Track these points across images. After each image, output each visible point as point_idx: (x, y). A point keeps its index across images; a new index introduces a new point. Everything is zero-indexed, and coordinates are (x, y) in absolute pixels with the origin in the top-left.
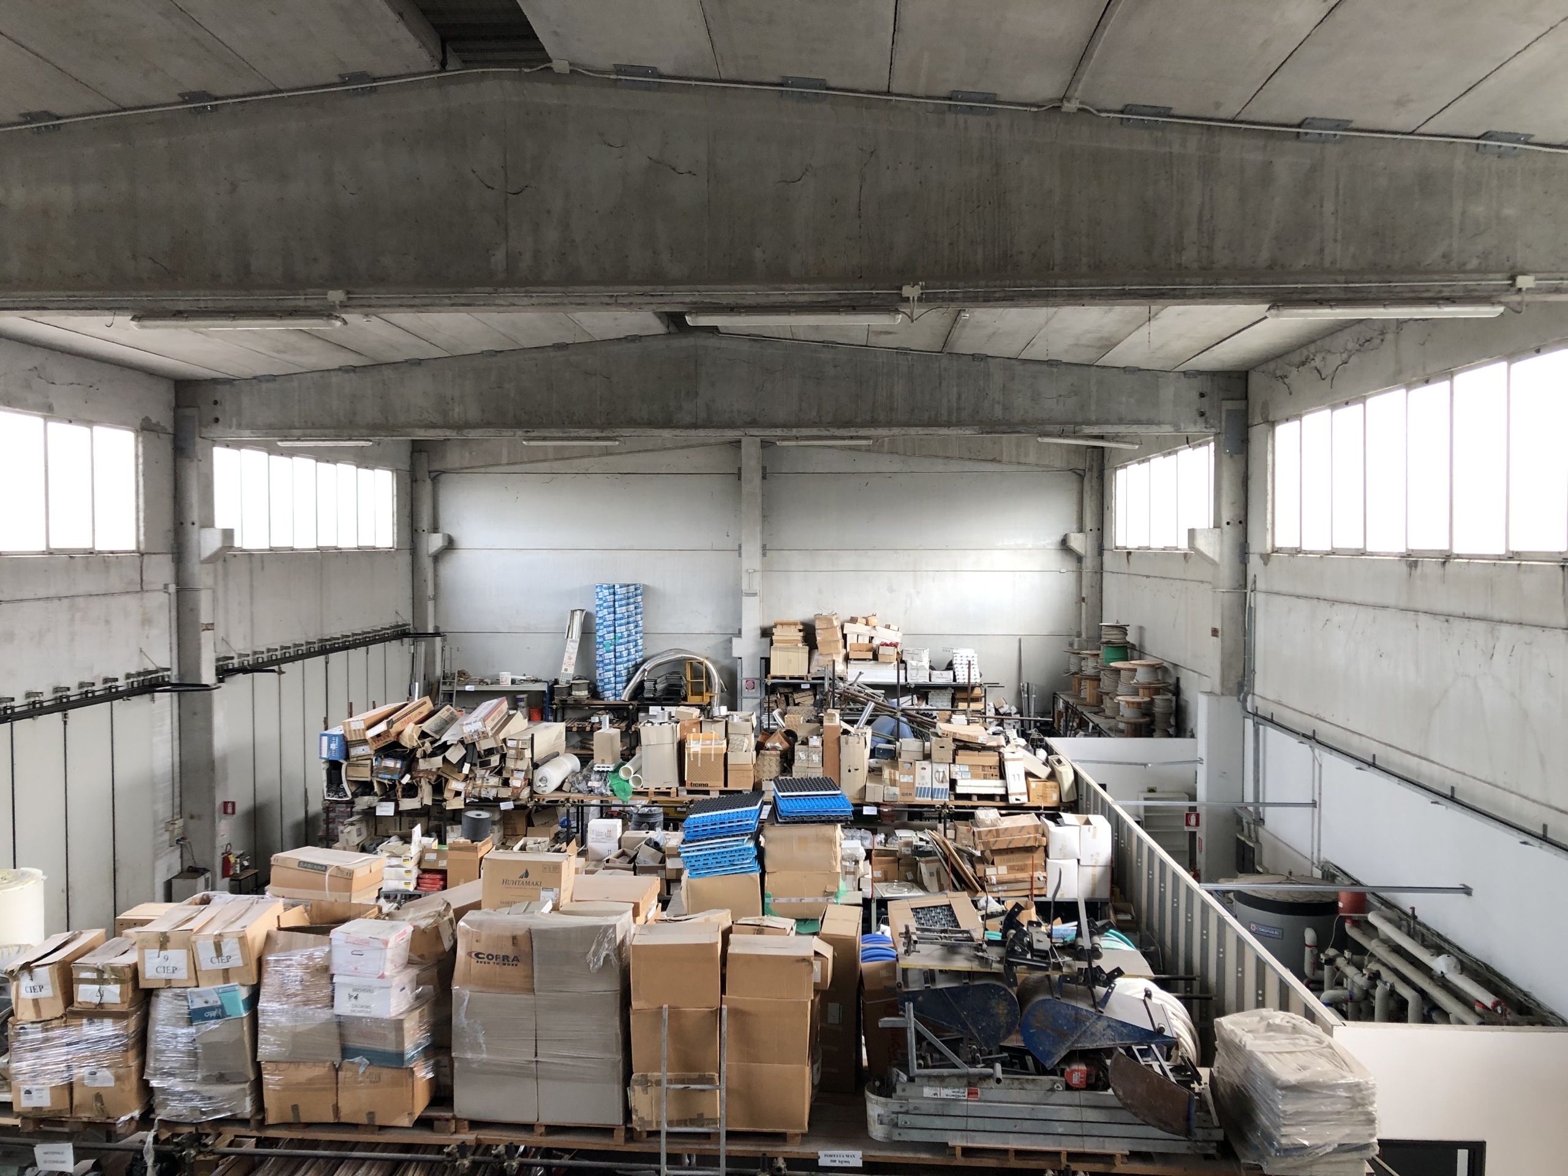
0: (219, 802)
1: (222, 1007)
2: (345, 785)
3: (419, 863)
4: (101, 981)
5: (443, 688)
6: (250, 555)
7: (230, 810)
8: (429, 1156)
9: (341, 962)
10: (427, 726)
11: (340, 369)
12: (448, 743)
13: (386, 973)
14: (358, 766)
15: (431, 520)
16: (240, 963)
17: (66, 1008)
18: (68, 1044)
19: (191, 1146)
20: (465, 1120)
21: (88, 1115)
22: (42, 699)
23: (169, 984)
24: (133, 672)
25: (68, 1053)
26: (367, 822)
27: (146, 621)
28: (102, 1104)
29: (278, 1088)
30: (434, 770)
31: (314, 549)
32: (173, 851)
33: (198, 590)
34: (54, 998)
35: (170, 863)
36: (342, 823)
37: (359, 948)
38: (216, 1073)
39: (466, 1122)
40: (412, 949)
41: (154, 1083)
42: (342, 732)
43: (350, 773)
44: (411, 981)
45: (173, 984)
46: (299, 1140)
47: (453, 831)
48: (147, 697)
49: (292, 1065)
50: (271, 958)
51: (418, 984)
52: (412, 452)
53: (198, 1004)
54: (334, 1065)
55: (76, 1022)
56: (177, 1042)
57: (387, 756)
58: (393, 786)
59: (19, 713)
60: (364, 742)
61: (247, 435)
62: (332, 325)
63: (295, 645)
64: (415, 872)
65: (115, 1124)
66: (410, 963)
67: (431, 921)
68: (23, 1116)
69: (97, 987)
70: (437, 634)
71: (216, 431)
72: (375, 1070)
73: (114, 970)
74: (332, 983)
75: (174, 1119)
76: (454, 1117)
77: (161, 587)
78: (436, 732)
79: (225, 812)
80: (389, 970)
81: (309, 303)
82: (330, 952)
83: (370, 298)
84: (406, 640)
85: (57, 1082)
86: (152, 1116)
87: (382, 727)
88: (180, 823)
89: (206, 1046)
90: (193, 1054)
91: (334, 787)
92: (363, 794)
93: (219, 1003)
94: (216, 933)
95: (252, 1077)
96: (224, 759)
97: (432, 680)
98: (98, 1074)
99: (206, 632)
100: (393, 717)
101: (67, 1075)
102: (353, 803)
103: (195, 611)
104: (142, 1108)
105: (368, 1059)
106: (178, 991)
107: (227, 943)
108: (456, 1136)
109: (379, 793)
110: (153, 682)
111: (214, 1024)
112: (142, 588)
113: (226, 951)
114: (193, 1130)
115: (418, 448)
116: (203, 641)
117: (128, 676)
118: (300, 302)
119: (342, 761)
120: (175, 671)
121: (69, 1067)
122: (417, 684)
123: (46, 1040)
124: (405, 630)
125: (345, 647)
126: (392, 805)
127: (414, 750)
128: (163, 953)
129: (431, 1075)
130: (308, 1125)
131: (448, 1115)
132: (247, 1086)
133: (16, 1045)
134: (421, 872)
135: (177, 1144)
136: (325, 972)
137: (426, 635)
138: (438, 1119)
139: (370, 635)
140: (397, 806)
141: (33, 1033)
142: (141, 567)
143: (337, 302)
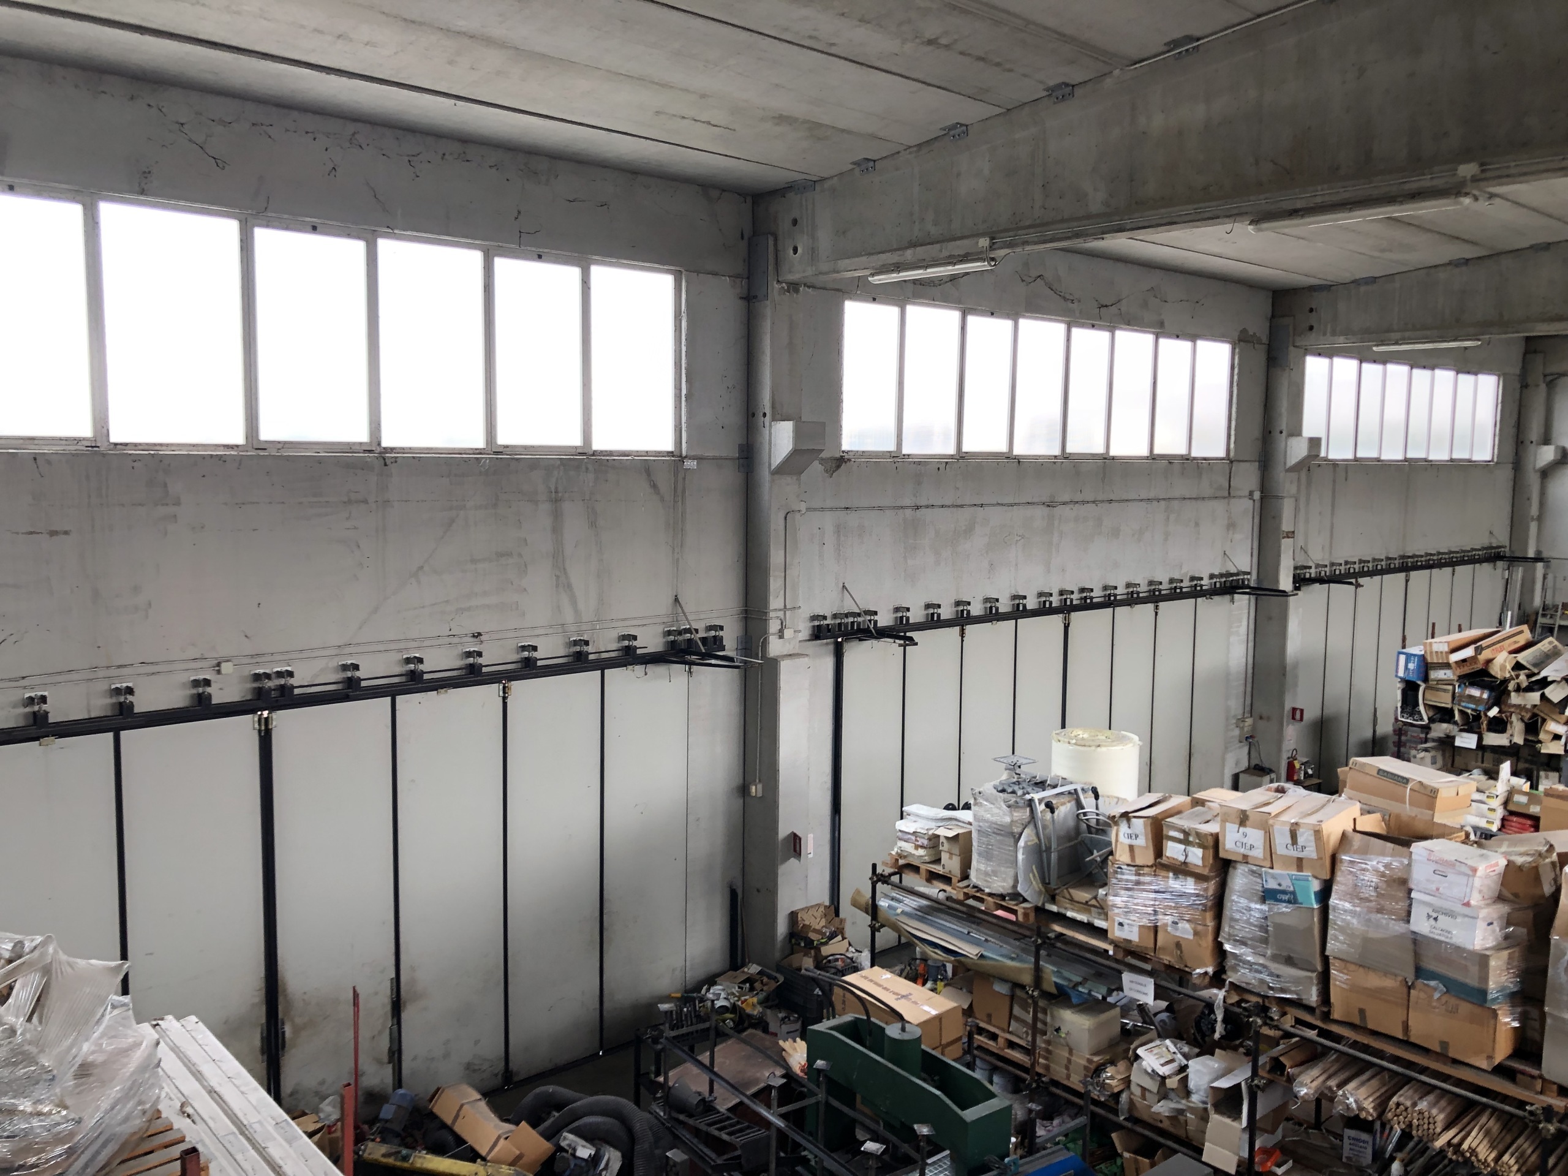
0: (1288, 707)
1: (1293, 893)
2: (1422, 708)
3: (1506, 804)
4: (1185, 842)
5: (1540, 620)
6: (1335, 464)
7: (1298, 716)
8: (1507, 1108)
9: (1421, 875)
10: (1523, 657)
11: (1450, 263)
12: (1549, 679)
13: (1473, 902)
14: (1438, 690)
15: (1542, 430)
16: (1314, 856)
17: (1156, 859)
18: (1156, 892)
19: (1258, 1015)
20: (1554, 1083)
21: (1168, 958)
22: (1139, 589)
23: (1246, 860)
24: (1216, 573)
25: (1155, 900)
26: (1444, 751)
27: (1231, 526)
28: (1181, 952)
29: (1344, 986)
30: (1529, 706)
31: (1401, 461)
32: (1243, 746)
33: (1282, 498)
34: (1147, 847)
35: (1237, 759)
36: (1415, 748)
37: (1442, 869)
38: (1285, 954)
39: (1555, 1087)
40: (1504, 883)
41: (1227, 947)
42: (1423, 653)
43: (1428, 696)
44: (1500, 918)
45: (1250, 860)
46: (1363, 1044)
47: (1547, 777)
48: (1228, 597)
49: (1361, 969)
50: (1345, 858)
51: (1509, 924)
52: (1526, 353)
53: (1272, 885)
54: (1407, 982)
55: (1163, 873)
56: (1251, 915)
57: (1473, 684)
58: (1477, 718)
59: (1121, 600)
60: (1447, 666)
61: (1341, 341)
62: (1461, 203)
63: (1374, 560)
64: (1500, 813)
65: (1191, 974)
66: (1500, 898)
67: (1529, 859)
68: (1116, 945)
69: (1182, 847)
70: (1538, 559)
71: (1311, 339)
72: (1453, 1001)
73: (1198, 835)
74: (1410, 899)
75: (1243, 985)
76: (1541, 1077)
77: (1247, 494)
78: (1535, 665)
79: (1293, 718)
80: (1475, 900)
81: (1435, 182)
82: (1409, 865)
83: (1508, 167)
84: (1500, 564)
85: (1145, 922)
86: (1224, 977)
87: (1469, 652)
88: (1249, 721)
89: (1277, 926)
90: (1264, 928)
91: (1409, 709)
92: (1442, 721)
93: (1292, 889)
94: (1293, 821)
95: (1319, 968)
96: (1296, 666)
97: (1529, 610)
98: (1180, 925)
99: (1285, 539)
100: (1484, 643)
101: (1153, 918)
102: (1430, 728)
103: (1277, 518)
104: (1215, 967)
105: (1445, 986)
106: (1255, 868)
107: (1303, 833)
108: (1542, 1097)
109: (1459, 722)
110: (1234, 584)
111: (1286, 907)
112: (1229, 493)
113: (1301, 840)
114: (1260, 1000)
115: (1533, 346)
116: (1283, 548)
117: (1212, 576)
118: (1425, 182)
119: (1419, 682)
120: (1254, 576)
121: (1155, 912)
122: (1509, 613)
123: (1138, 883)
124: (1499, 553)
125: (1429, 566)
126: (1475, 737)
127: (1505, 682)
128: (1242, 829)
129: (1516, 1024)
130: (1375, 1033)
131: (1535, 1072)
132: (1314, 975)
133: (1114, 881)
134: (1507, 814)
135: (1245, 1009)
136: (1401, 885)
137: (1525, 559)
138: (1523, 1073)
139: (1458, 555)
140: (1480, 739)
141: (1128, 874)
142: (1230, 473)
143: (1469, 177)
